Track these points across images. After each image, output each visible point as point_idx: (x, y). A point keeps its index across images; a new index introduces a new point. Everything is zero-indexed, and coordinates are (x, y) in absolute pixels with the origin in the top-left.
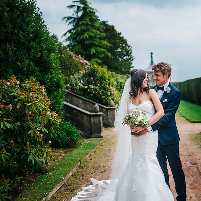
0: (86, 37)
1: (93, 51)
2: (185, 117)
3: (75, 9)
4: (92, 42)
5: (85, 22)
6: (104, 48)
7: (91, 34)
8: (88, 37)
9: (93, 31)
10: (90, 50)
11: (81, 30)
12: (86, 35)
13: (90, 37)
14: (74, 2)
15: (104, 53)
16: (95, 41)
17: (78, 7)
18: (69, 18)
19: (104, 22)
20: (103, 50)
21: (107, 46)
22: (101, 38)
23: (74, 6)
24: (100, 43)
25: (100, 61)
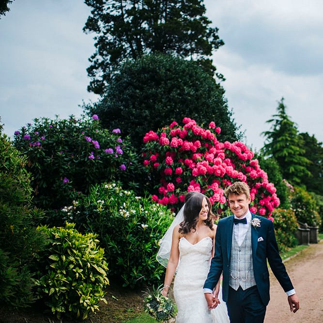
0: (285, 155)
1: (292, 169)
3: (274, 123)
4: (291, 159)
5: (284, 138)
6: (303, 166)
7: (290, 151)
8: (287, 154)
9: (293, 147)
10: (288, 168)
11: (280, 146)
12: (285, 152)
13: (289, 154)
14: (274, 116)
15: (303, 171)
16: (294, 158)
17: (277, 121)
18: (267, 133)
20: (302, 168)
21: (306, 163)
22: (300, 155)
23: (273, 120)
24: (300, 159)
25: (298, 180)
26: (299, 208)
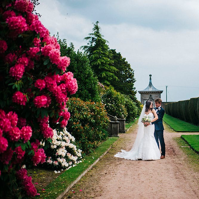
0: (99, 64)
1: (104, 74)
2: (173, 129)
3: (91, 40)
4: (103, 67)
5: (98, 51)
7: (103, 61)
8: (100, 63)
9: (105, 58)
10: (101, 74)
11: (95, 57)
12: (99, 61)
13: (102, 63)
14: (90, 34)
15: (112, 77)
16: (105, 66)
17: (93, 38)
18: (85, 47)
19: (113, 50)
20: (111, 74)
21: (114, 71)
22: (110, 64)
23: (90, 37)
24: (110, 68)
25: (108, 83)
26: (109, 102)
